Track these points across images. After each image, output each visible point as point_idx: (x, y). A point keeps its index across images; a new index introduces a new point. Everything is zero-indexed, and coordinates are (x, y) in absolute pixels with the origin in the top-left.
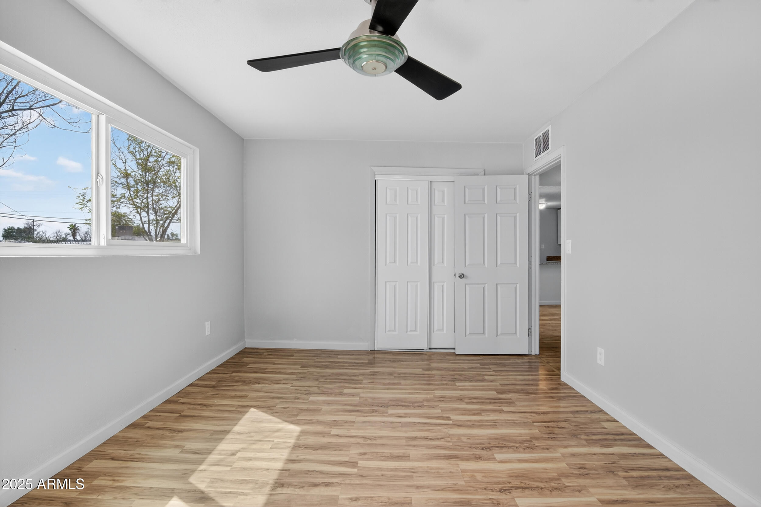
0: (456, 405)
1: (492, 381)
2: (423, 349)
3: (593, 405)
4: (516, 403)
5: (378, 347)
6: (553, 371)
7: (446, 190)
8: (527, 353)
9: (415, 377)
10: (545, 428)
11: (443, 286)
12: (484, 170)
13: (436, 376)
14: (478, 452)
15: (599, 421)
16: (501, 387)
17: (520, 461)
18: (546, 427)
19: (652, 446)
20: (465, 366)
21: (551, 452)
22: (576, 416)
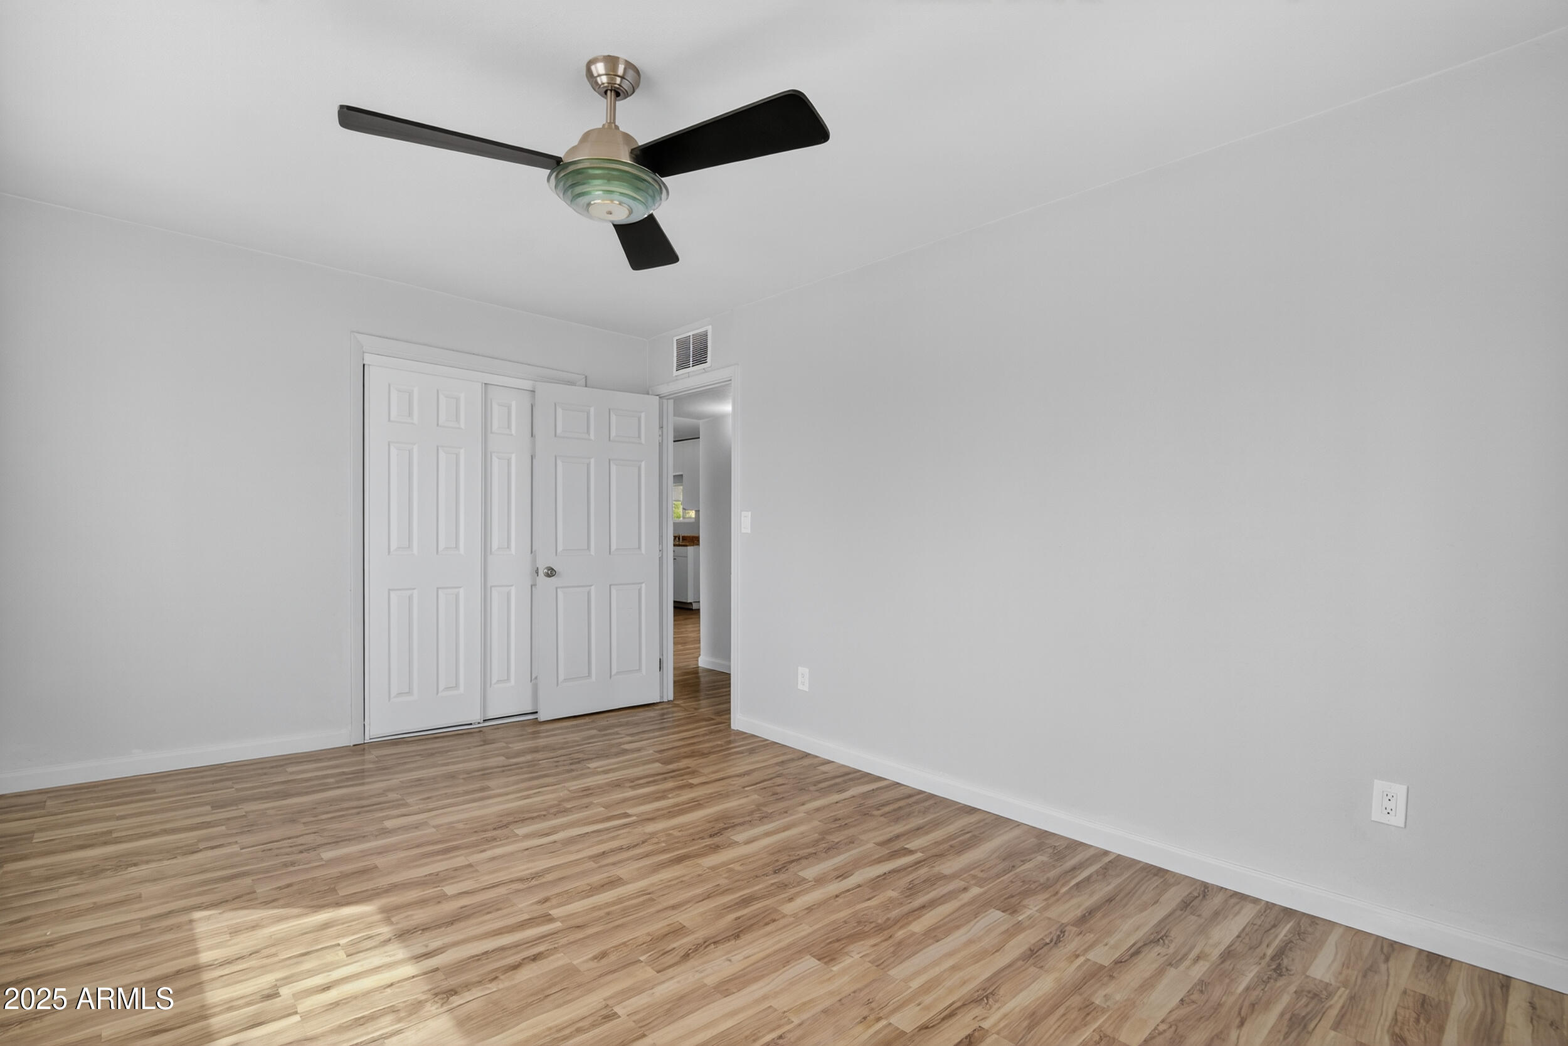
0: (617, 795)
1: (639, 750)
2: (471, 724)
3: (794, 750)
4: (701, 770)
5: (371, 734)
6: (713, 719)
7: (514, 404)
8: (658, 701)
9: (503, 771)
10: (762, 791)
11: (509, 594)
12: (586, 377)
13: (540, 762)
14: (708, 841)
15: (815, 767)
16: (660, 755)
17: (768, 834)
18: (762, 789)
19: (881, 777)
20: (576, 737)
21: (791, 815)
22: (785, 768)
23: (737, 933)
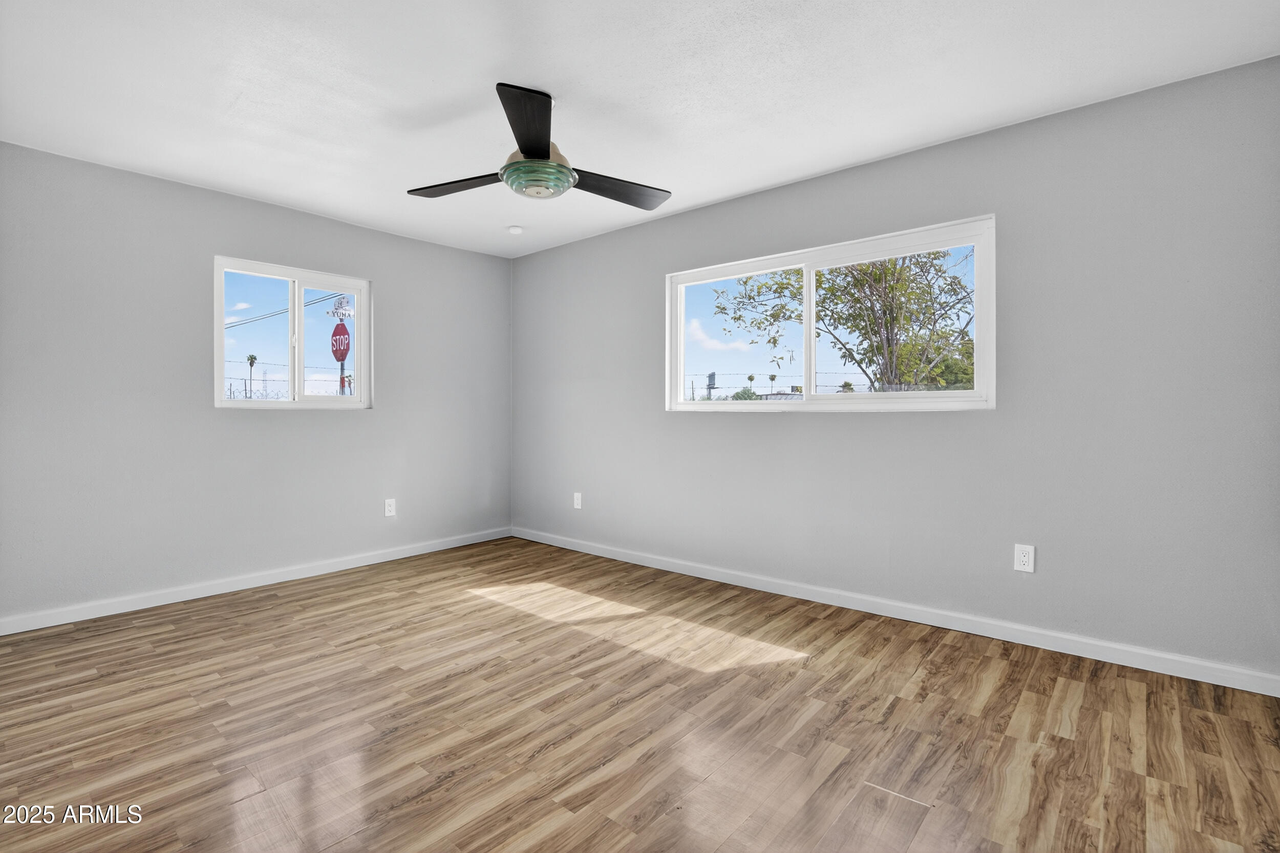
23: (449, 678)
